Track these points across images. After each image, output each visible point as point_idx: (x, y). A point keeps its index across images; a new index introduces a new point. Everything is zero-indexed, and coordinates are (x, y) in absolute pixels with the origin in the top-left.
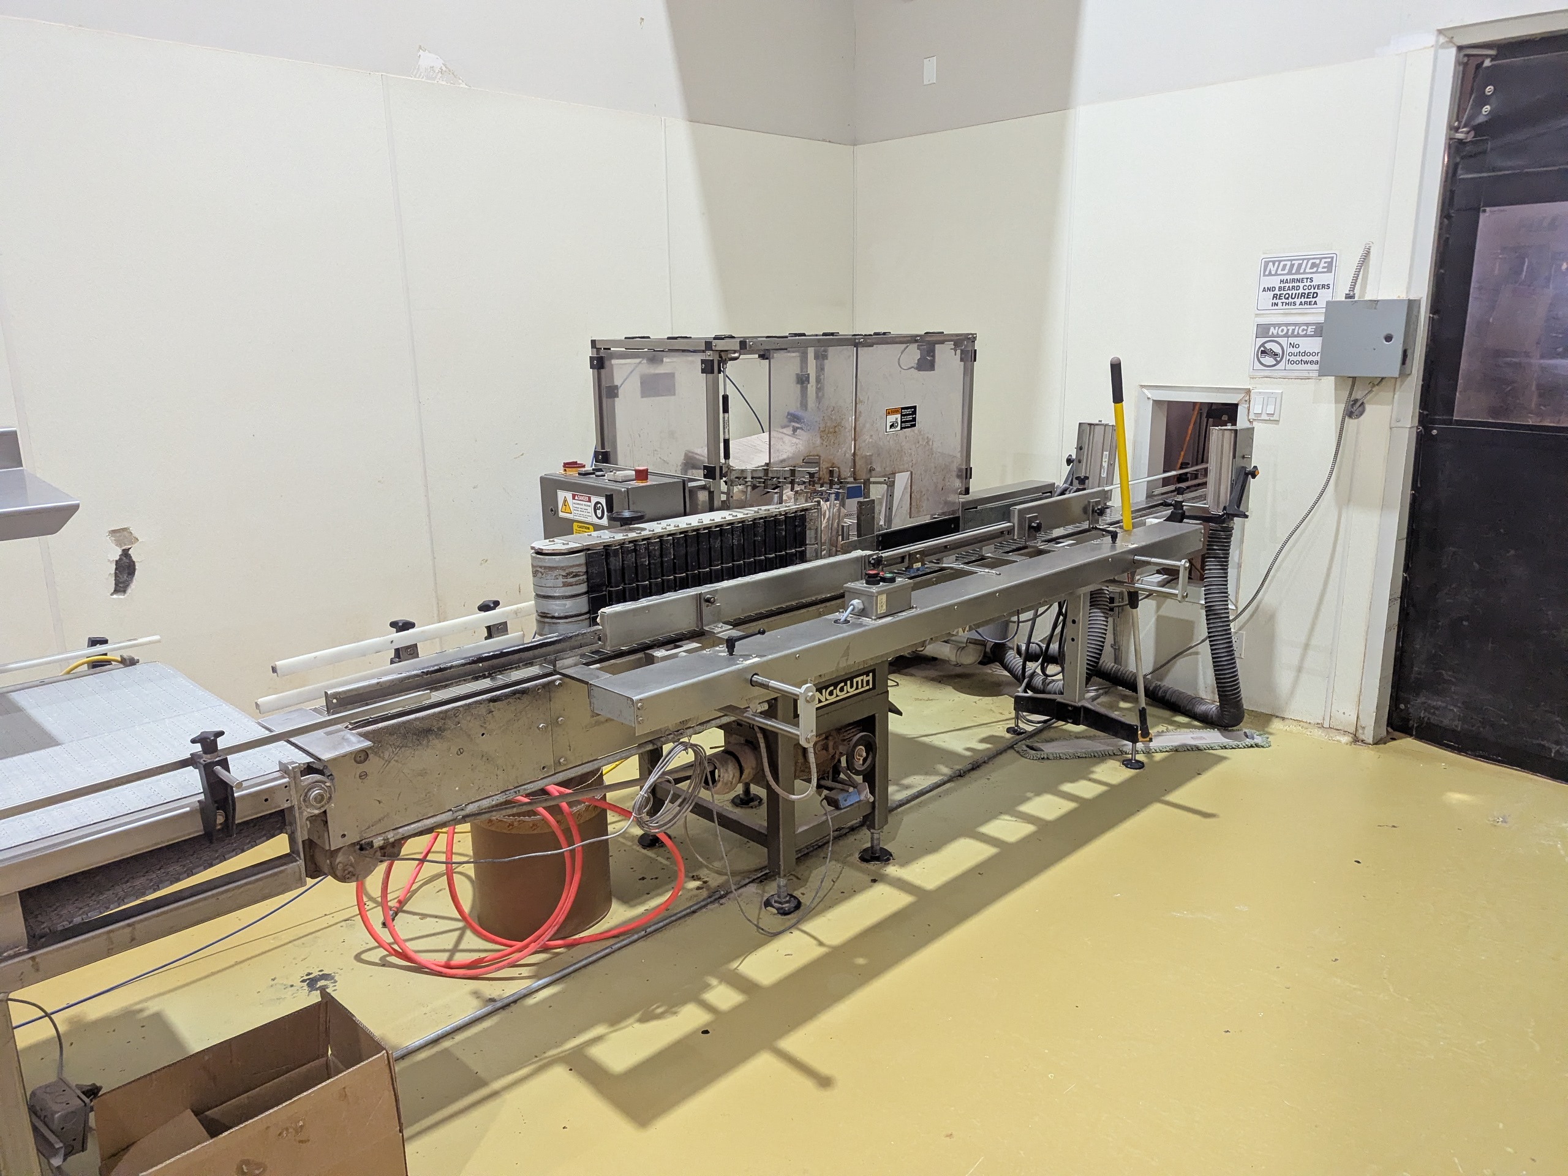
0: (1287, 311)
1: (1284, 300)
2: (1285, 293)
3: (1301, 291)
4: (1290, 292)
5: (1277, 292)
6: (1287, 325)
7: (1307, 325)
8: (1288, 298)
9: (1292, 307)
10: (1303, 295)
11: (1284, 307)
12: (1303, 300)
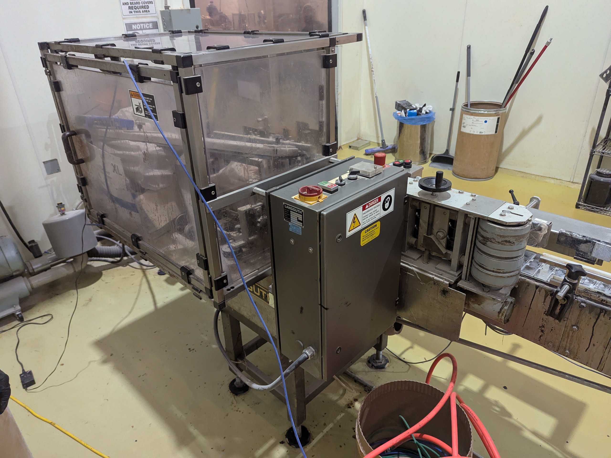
0: (138, 16)
1: (134, 10)
2: (134, 6)
3: (141, 5)
4: (136, 5)
5: (130, 5)
6: (140, 23)
7: (149, 23)
8: (136, 9)
9: (139, 13)
10: (142, 7)
11: (135, 14)
12: (143, 10)
